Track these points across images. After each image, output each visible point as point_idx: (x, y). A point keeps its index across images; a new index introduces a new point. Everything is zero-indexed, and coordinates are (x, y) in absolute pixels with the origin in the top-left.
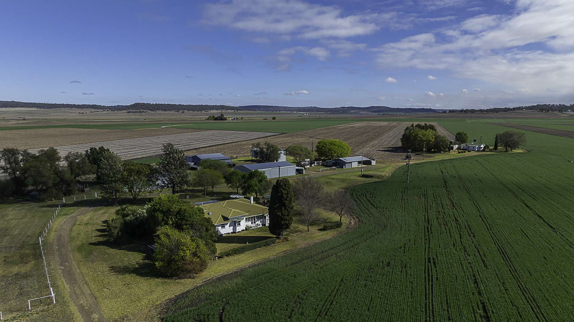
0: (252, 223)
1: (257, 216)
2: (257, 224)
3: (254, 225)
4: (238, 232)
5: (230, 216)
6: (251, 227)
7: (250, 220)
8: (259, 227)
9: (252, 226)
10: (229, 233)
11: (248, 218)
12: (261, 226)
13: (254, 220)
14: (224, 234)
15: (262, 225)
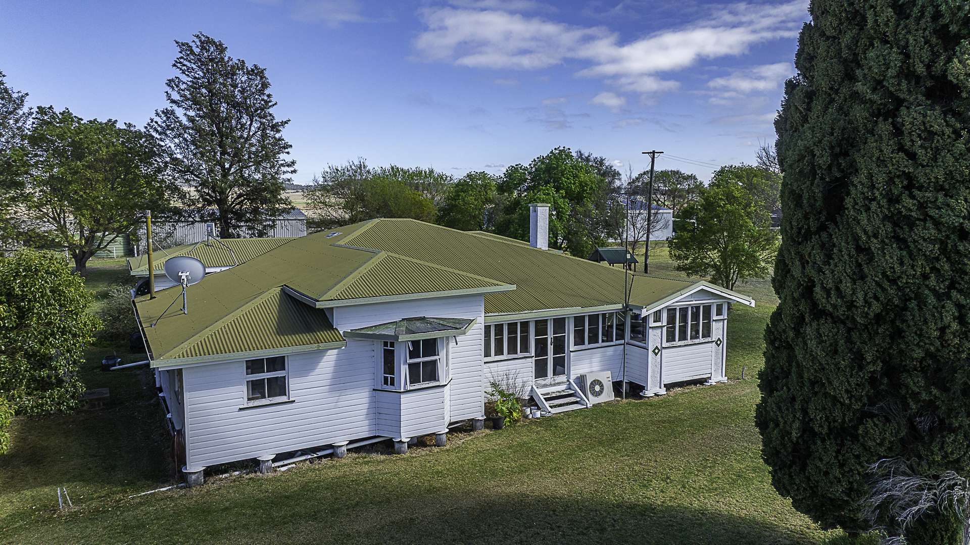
0: (541, 371)
1: (579, 320)
2: (581, 380)
3: (555, 385)
4: (419, 442)
5: (332, 294)
6: (532, 402)
7: (525, 348)
8: (592, 401)
9: (539, 392)
10: (331, 451)
11: (512, 326)
12: (608, 396)
13: (559, 346)
14: (279, 457)
15: (617, 386)
